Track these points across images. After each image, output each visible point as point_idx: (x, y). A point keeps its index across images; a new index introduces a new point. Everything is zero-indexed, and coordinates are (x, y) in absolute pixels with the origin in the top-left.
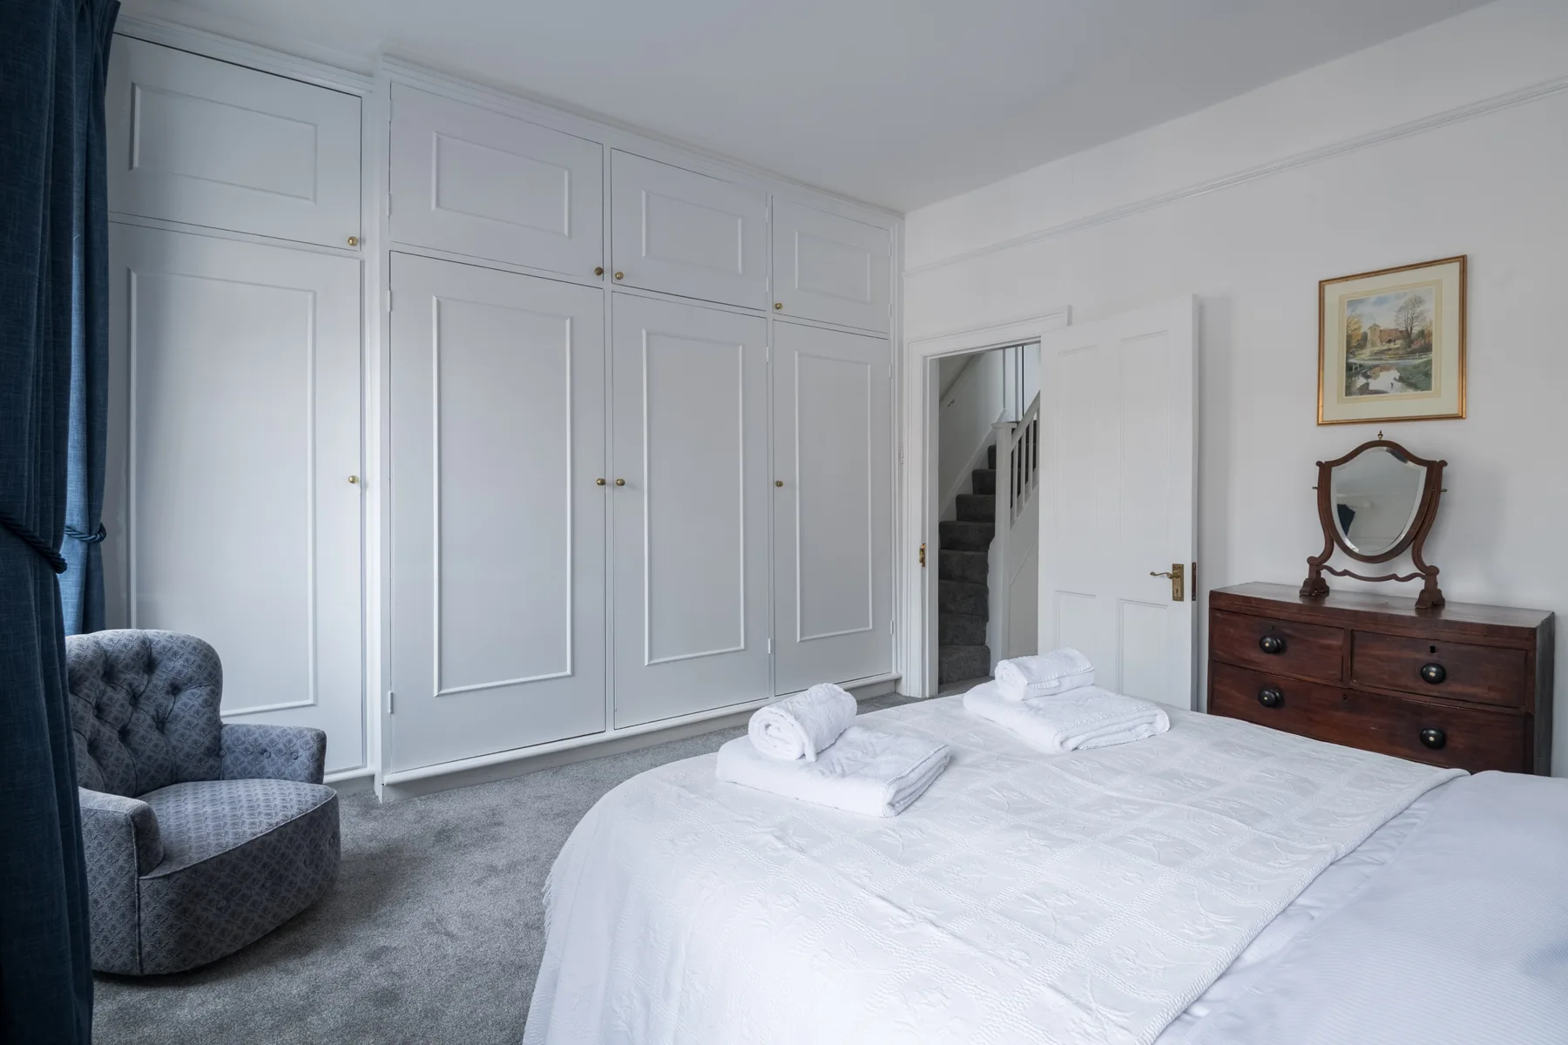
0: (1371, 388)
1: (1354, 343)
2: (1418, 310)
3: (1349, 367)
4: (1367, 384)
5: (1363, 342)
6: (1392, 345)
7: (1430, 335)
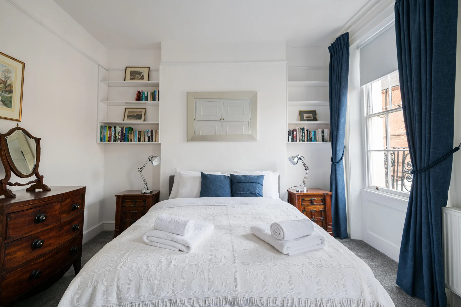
2: (9, 75)
7: (12, 87)
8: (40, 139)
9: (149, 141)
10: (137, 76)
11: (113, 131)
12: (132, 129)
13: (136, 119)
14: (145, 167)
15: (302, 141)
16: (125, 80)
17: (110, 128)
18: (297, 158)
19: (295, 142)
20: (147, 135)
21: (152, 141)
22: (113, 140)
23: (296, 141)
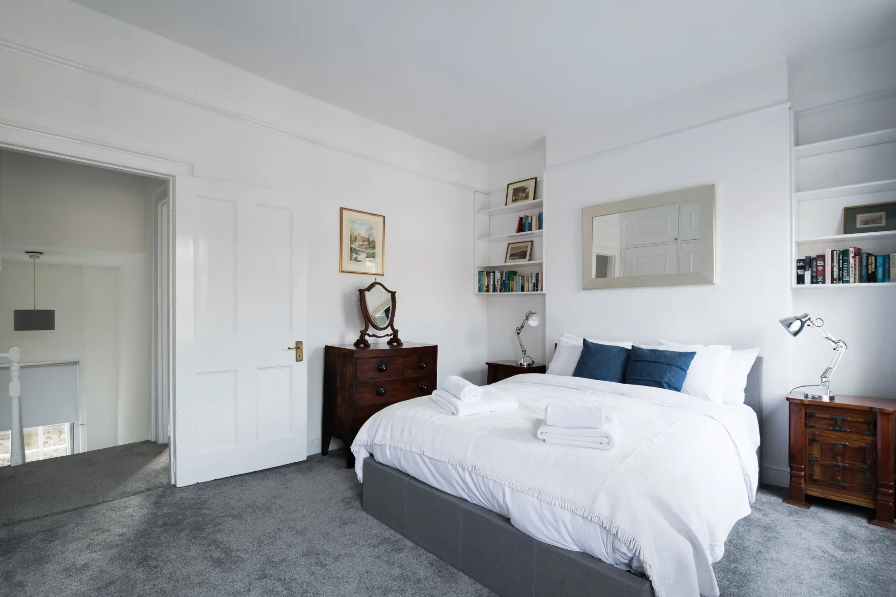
0: (358, 259)
1: (353, 239)
2: (372, 232)
3: (351, 249)
4: (357, 257)
5: (355, 240)
6: (364, 243)
7: (375, 242)
8: (395, 292)
9: (534, 291)
10: (520, 194)
11: (492, 277)
12: (515, 273)
13: (520, 258)
14: (523, 328)
15: (843, 282)
16: (506, 205)
17: (488, 273)
18: (802, 321)
19: (820, 285)
20: (531, 282)
21: (537, 290)
22: (492, 290)
23: (824, 282)
